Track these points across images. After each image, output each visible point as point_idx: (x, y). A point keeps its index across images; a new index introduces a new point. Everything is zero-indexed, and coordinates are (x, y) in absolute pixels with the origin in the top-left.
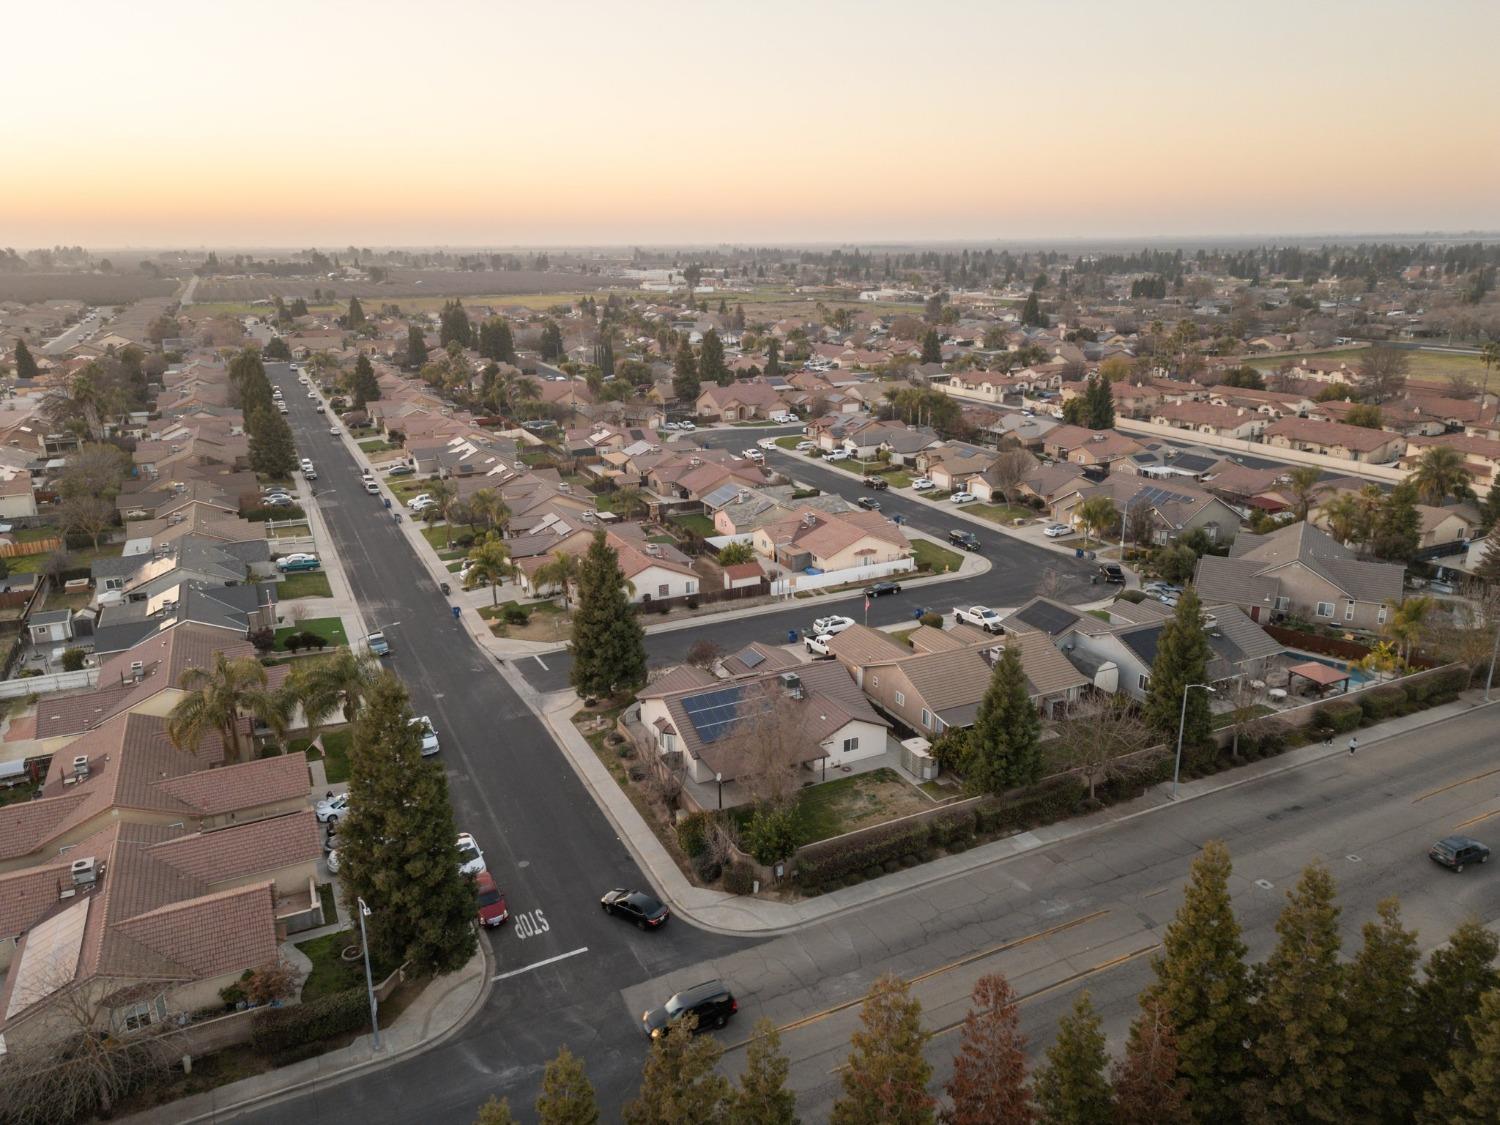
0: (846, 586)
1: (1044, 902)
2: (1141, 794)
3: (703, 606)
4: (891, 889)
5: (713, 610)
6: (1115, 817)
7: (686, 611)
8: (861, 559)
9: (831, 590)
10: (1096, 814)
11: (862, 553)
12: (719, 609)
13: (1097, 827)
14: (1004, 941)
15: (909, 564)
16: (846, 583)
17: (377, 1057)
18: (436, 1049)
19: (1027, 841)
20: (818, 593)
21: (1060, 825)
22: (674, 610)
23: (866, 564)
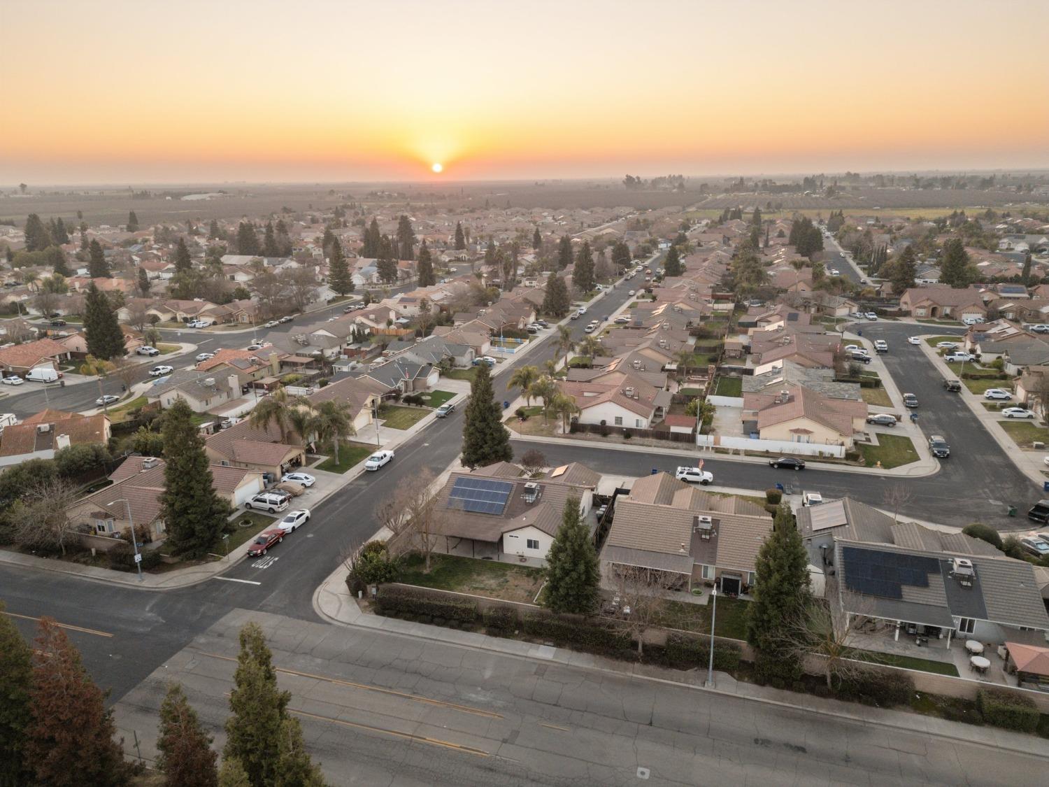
0: (766, 454)
1: (479, 689)
2: (684, 668)
3: (636, 439)
4: (420, 634)
5: (641, 443)
6: (636, 672)
7: (621, 438)
8: (796, 436)
9: (749, 453)
10: (624, 664)
11: (797, 431)
12: (646, 443)
13: (606, 670)
14: (414, 693)
15: (839, 452)
16: (767, 452)
17: (136, 583)
18: (153, 592)
19: (545, 652)
20: (736, 452)
21: (585, 655)
22: (614, 436)
23: (799, 441)
